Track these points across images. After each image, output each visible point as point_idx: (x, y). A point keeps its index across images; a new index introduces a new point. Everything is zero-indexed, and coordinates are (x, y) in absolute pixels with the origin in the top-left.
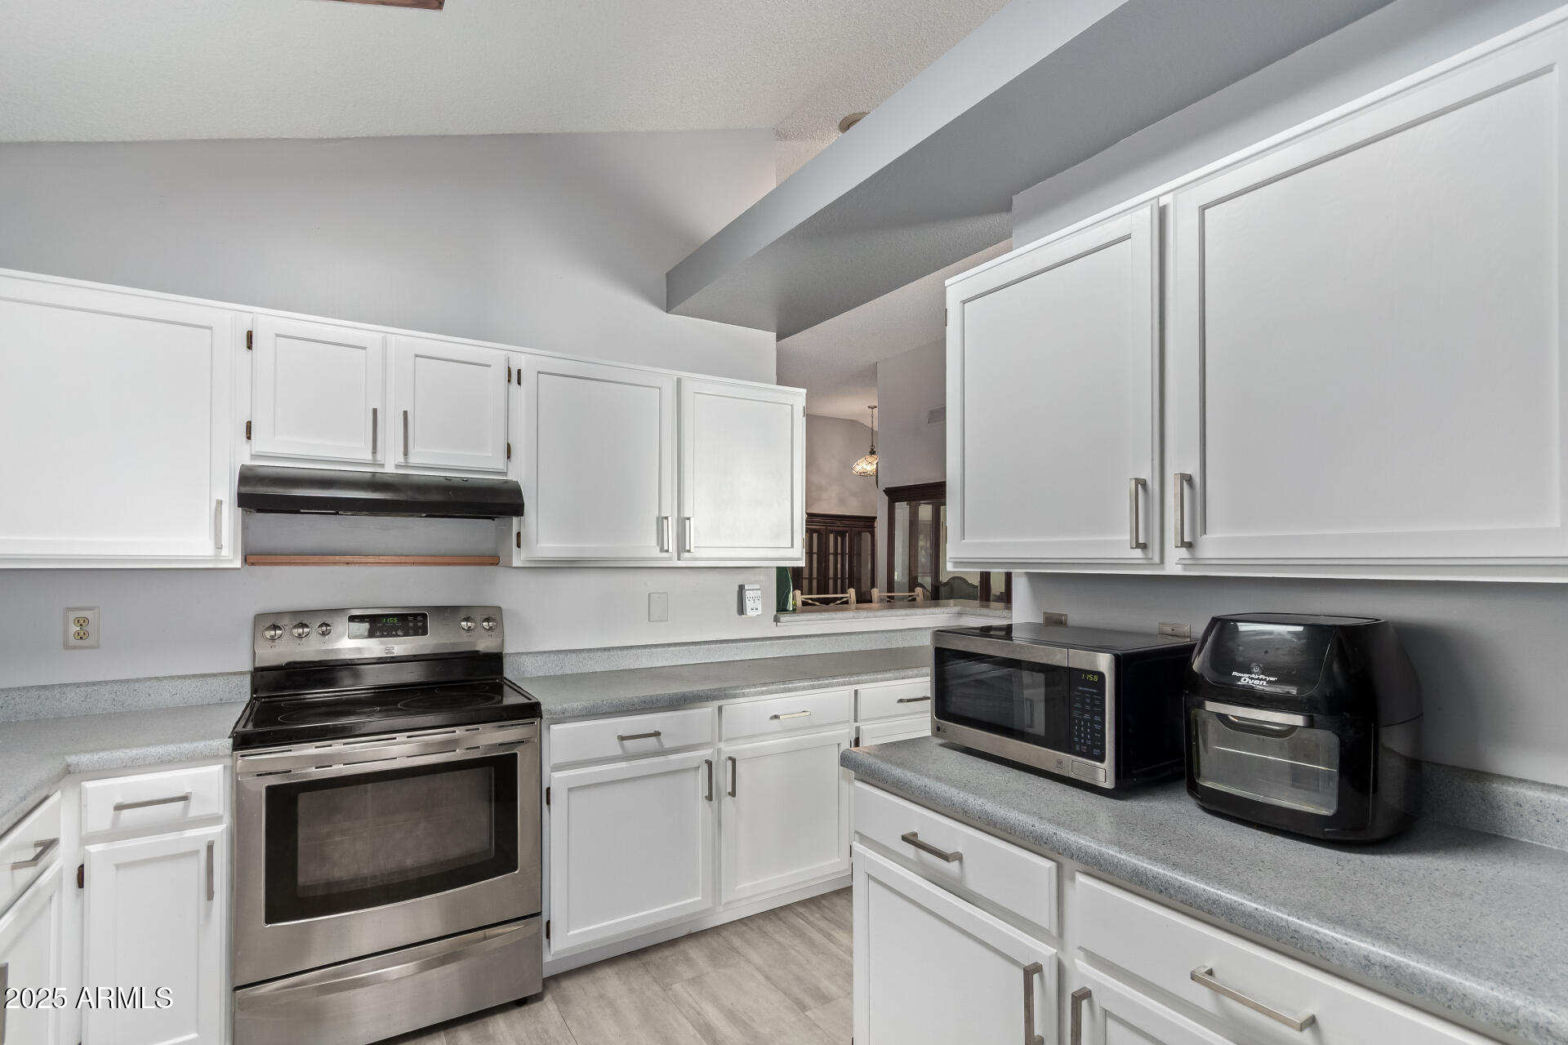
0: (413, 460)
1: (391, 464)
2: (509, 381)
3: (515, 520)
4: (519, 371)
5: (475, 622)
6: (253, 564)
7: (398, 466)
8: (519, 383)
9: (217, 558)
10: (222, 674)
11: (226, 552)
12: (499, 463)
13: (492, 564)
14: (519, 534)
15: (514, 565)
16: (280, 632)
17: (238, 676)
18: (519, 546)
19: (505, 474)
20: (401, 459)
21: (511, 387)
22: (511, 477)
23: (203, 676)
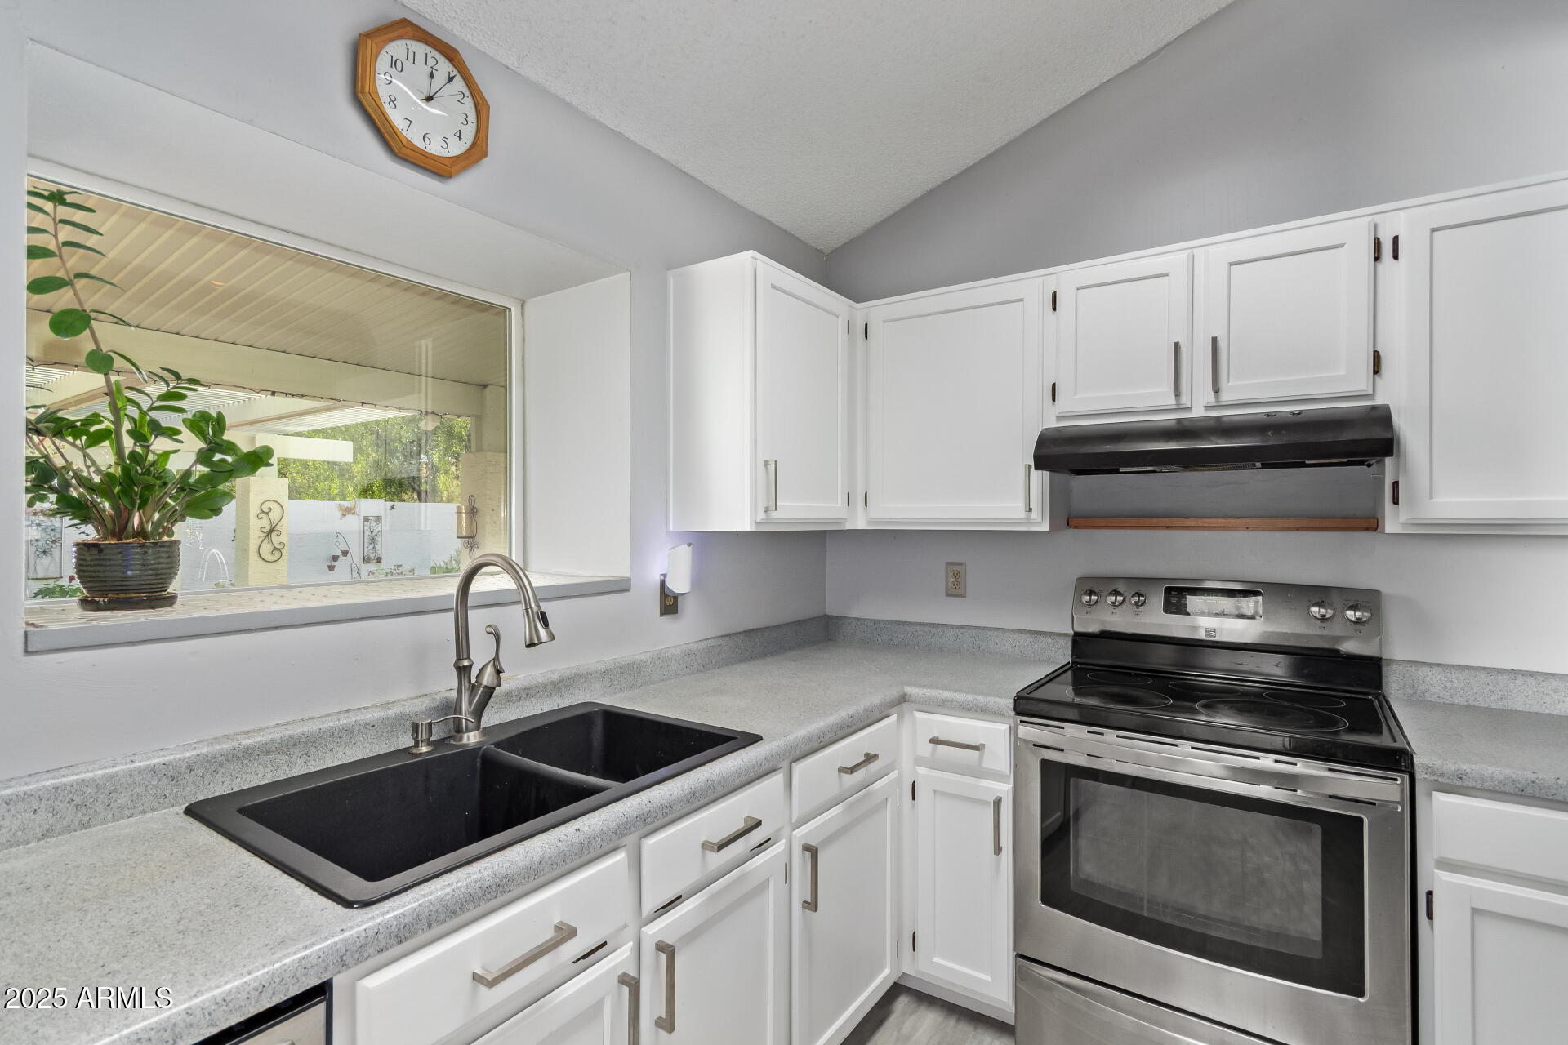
0: (1226, 397)
1: (1199, 407)
2: (1377, 259)
3: (1388, 461)
4: (1396, 240)
5: (1335, 609)
6: (1076, 527)
7: (1207, 408)
8: (1396, 257)
9: (1028, 521)
10: (1052, 634)
11: (1035, 515)
12: (1360, 381)
13: (1367, 529)
14: (1396, 484)
15: (1387, 531)
16: (1096, 598)
17: (1062, 638)
18: (1396, 502)
19: (1371, 396)
20: (1210, 398)
21: (1380, 266)
22: (1379, 401)
23: (1036, 633)
